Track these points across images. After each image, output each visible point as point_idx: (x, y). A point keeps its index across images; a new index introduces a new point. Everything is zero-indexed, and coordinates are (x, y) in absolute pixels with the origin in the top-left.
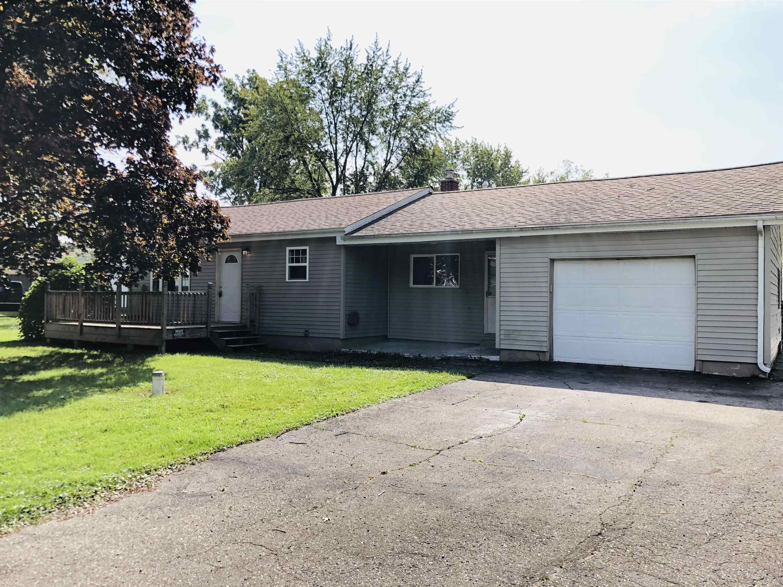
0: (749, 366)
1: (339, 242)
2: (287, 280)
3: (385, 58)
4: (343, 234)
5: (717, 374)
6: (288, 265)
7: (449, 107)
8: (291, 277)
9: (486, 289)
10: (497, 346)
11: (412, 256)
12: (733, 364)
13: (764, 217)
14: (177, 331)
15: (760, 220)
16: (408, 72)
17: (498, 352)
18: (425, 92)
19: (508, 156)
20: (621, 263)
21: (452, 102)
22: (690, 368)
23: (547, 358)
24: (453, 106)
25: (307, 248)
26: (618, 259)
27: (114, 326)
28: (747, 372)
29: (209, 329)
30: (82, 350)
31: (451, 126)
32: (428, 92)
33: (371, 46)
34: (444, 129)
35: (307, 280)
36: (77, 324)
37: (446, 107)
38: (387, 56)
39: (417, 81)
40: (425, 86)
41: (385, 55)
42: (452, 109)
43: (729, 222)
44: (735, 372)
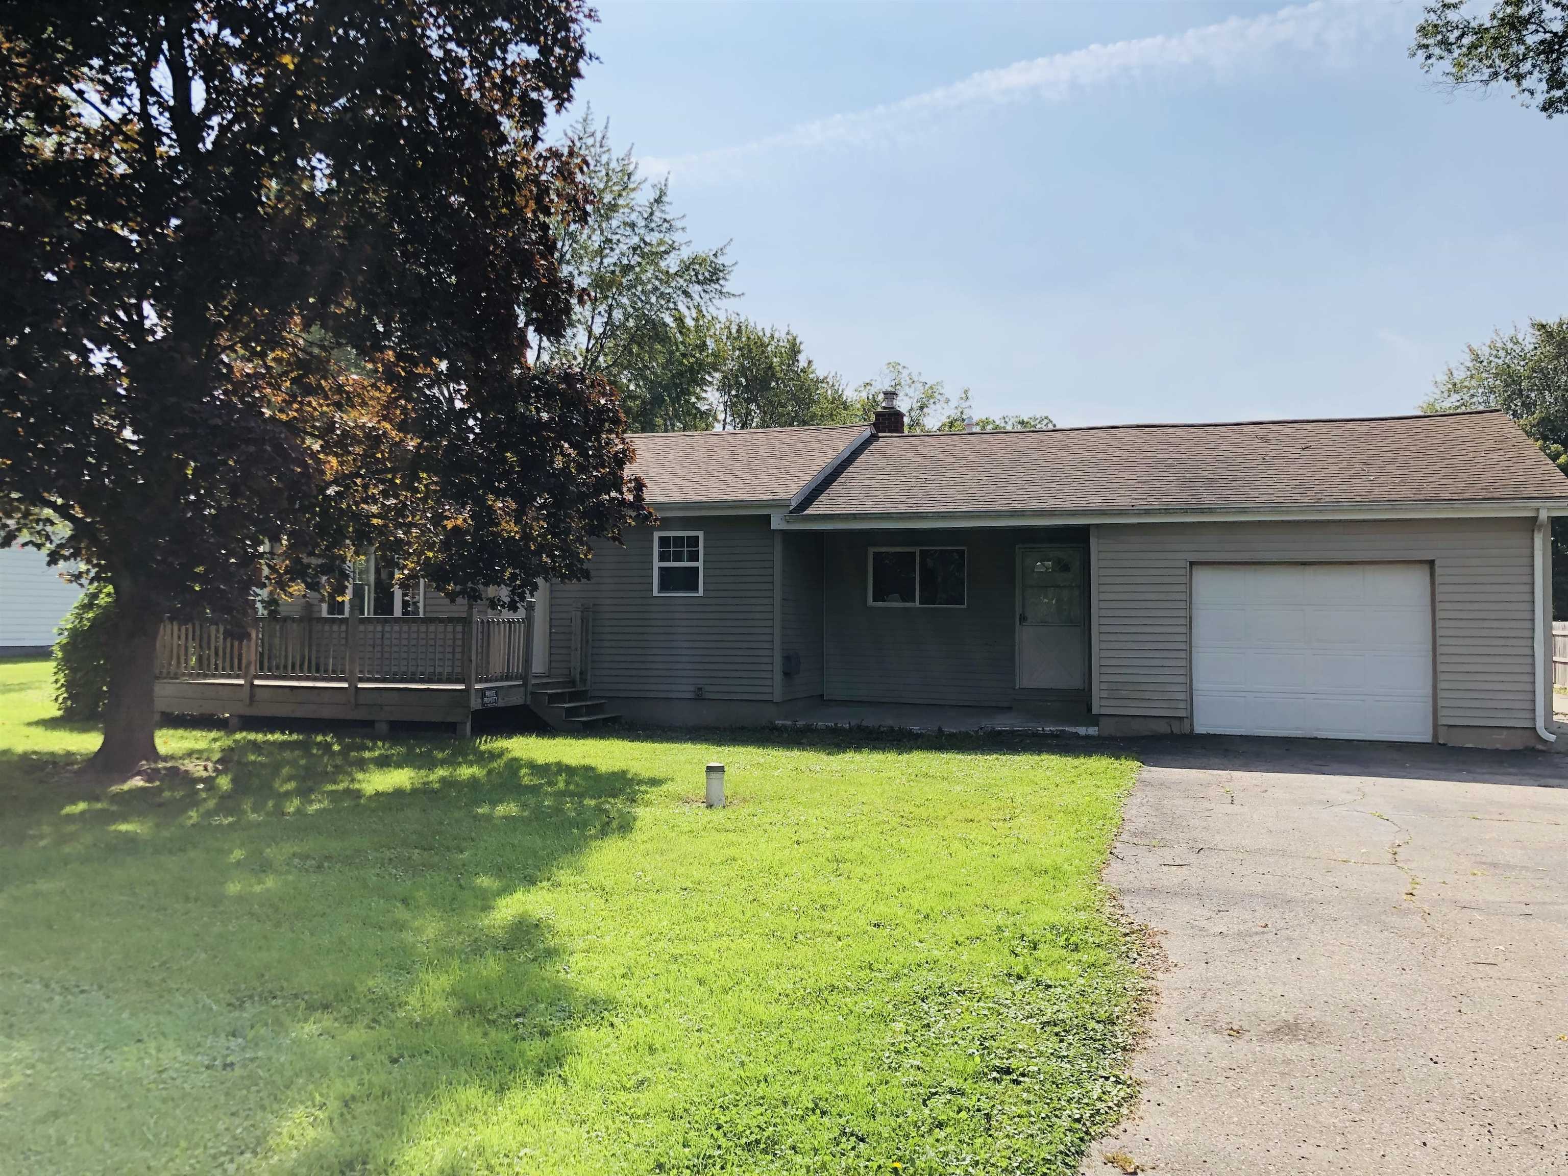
0: (1520, 732)
1: (777, 524)
2: (655, 593)
3: (598, 150)
4: (785, 511)
5: (1470, 746)
6: (657, 564)
7: (715, 255)
8: (663, 587)
9: (1018, 611)
10: (1095, 711)
11: (871, 551)
12: (1497, 730)
13: (1549, 503)
14: (487, 693)
15: (1544, 507)
16: (632, 179)
17: (1094, 720)
18: (673, 223)
19: (794, 350)
20: (1309, 570)
21: (720, 246)
22: (1427, 738)
23: (1187, 730)
24: (723, 254)
25: (700, 534)
26: (1304, 564)
27: (346, 685)
28: (1517, 743)
29: (530, 688)
30: (283, 733)
31: (721, 292)
32: (678, 224)
33: (576, 125)
34: (707, 296)
35: (701, 593)
36: (242, 682)
37: (711, 254)
38: (601, 146)
39: (658, 201)
40: (671, 211)
41: (598, 145)
42: (720, 260)
43: (1493, 509)
44: (1499, 741)
